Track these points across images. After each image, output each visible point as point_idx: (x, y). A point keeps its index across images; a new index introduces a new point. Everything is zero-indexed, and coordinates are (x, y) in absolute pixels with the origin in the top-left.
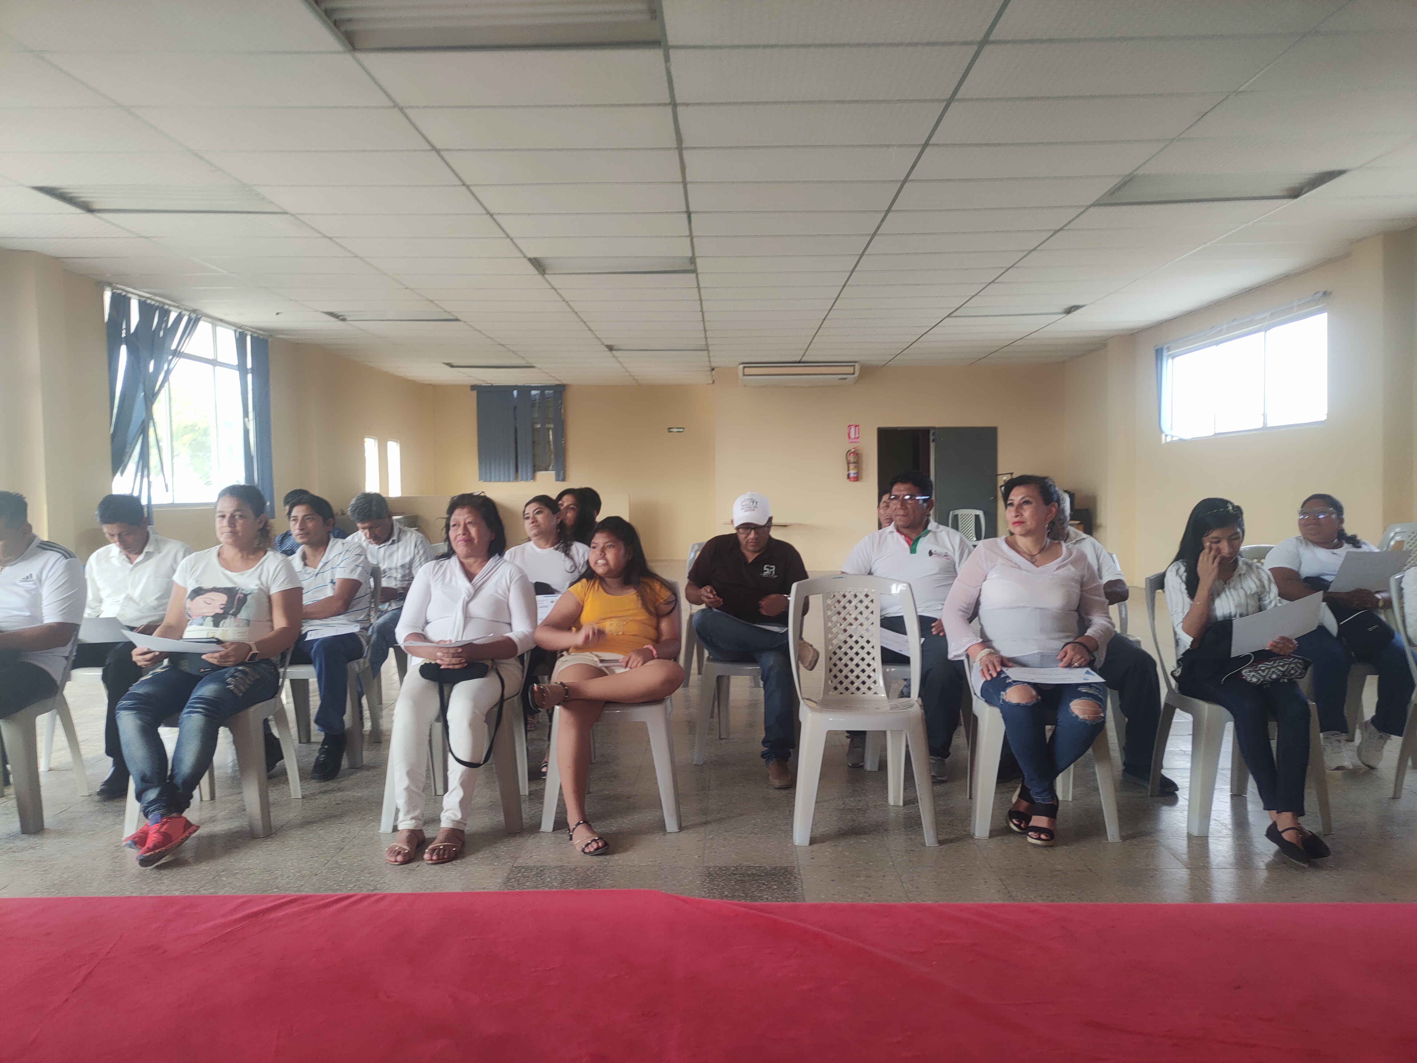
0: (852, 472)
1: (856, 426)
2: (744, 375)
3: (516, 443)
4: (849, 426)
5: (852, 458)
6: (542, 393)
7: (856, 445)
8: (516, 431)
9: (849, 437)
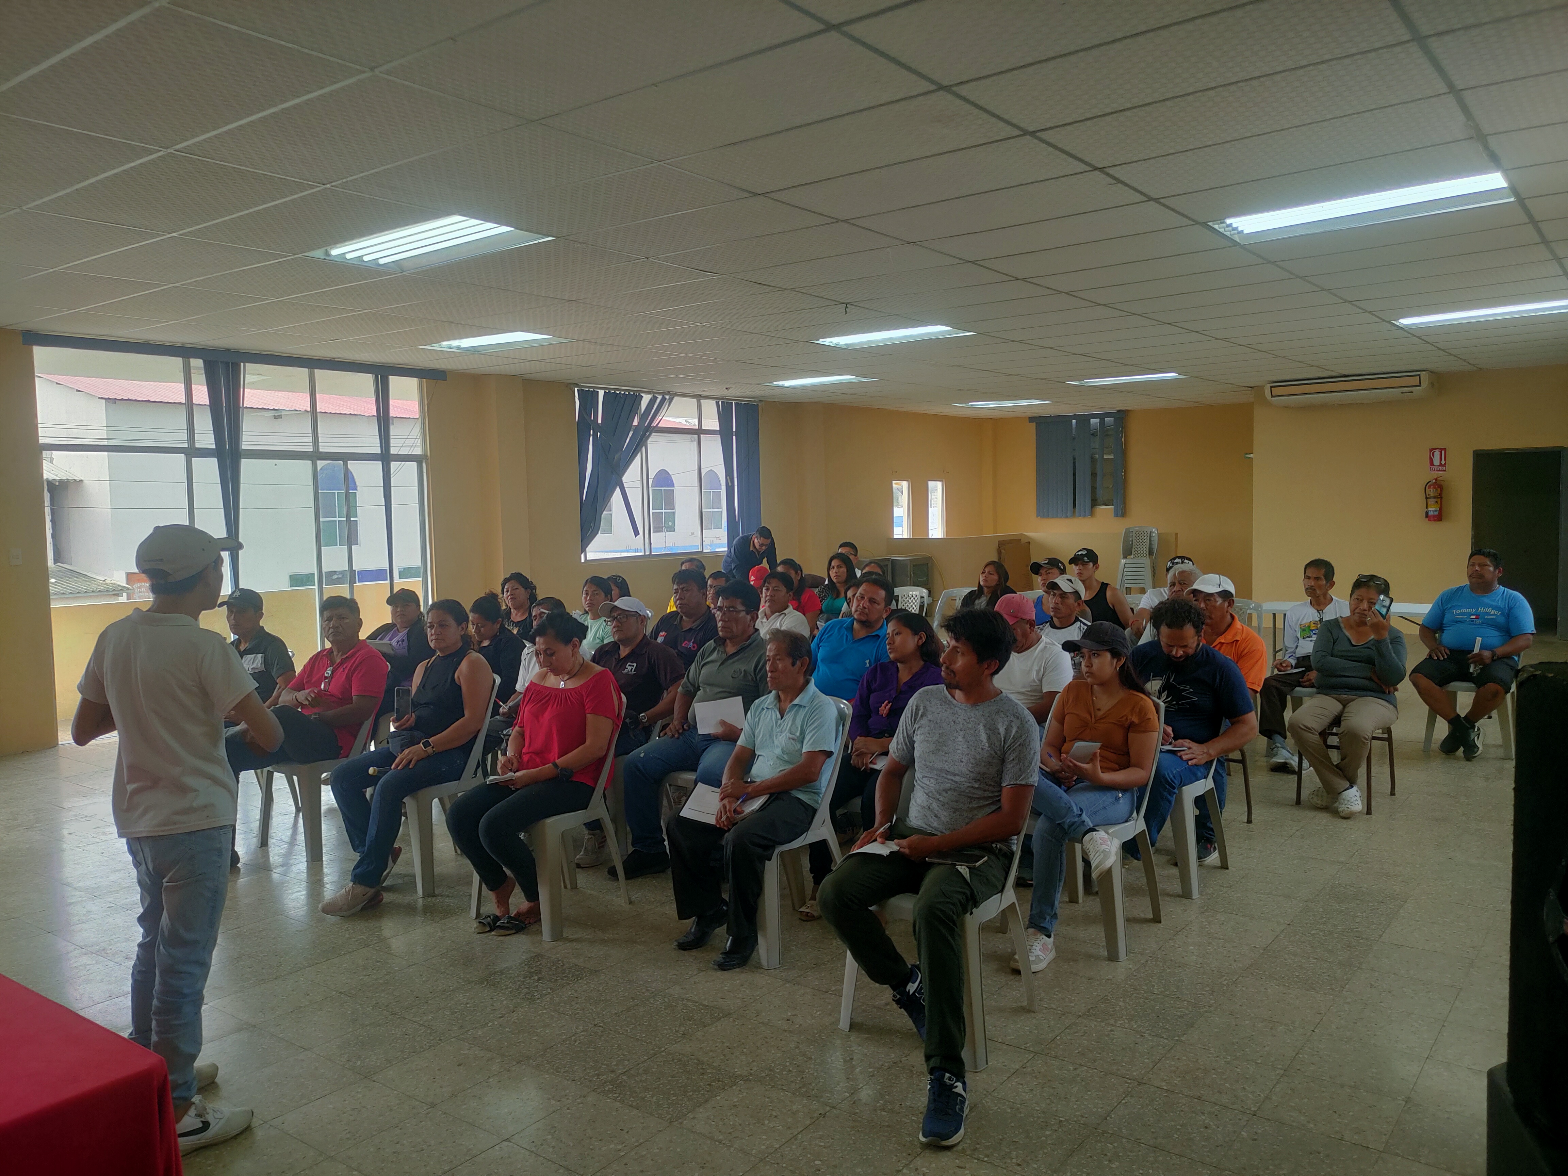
0: (1433, 509)
1: (1442, 449)
2: (1272, 396)
3: (1074, 475)
4: (1432, 450)
5: (1431, 492)
6: (1102, 422)
7: (1440, 474)
8: (1074, 463)
9: (1432, 464)
